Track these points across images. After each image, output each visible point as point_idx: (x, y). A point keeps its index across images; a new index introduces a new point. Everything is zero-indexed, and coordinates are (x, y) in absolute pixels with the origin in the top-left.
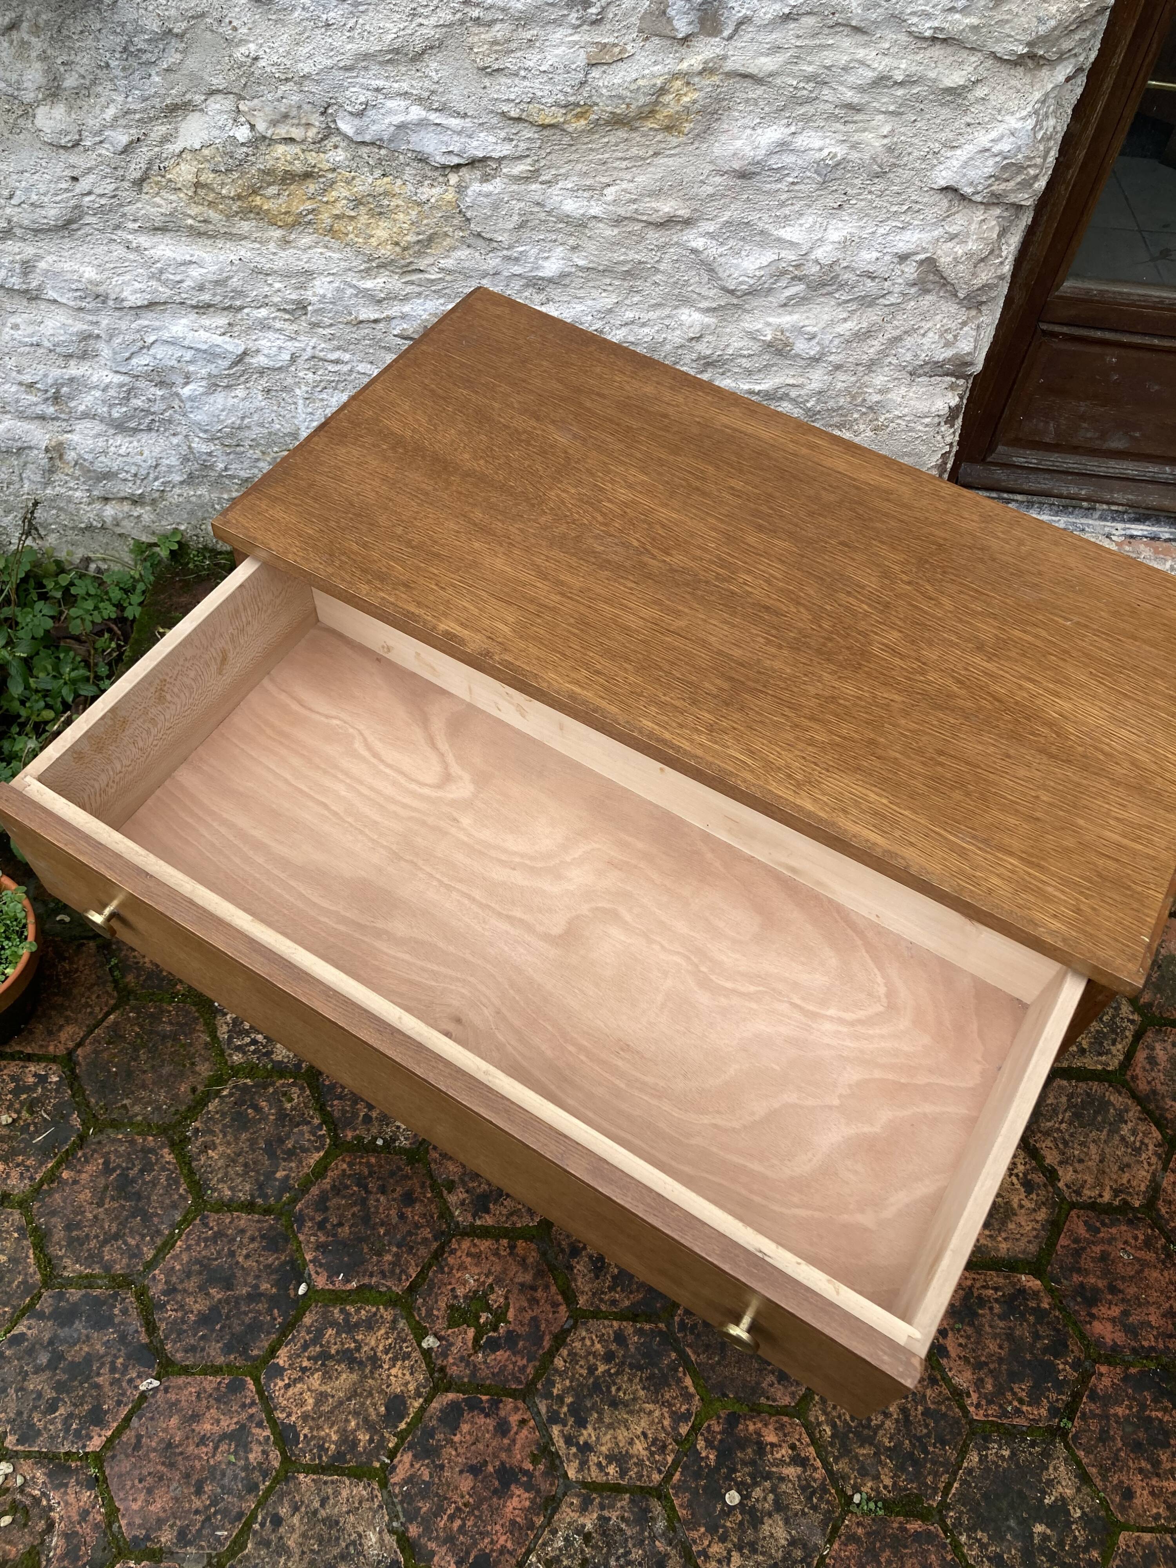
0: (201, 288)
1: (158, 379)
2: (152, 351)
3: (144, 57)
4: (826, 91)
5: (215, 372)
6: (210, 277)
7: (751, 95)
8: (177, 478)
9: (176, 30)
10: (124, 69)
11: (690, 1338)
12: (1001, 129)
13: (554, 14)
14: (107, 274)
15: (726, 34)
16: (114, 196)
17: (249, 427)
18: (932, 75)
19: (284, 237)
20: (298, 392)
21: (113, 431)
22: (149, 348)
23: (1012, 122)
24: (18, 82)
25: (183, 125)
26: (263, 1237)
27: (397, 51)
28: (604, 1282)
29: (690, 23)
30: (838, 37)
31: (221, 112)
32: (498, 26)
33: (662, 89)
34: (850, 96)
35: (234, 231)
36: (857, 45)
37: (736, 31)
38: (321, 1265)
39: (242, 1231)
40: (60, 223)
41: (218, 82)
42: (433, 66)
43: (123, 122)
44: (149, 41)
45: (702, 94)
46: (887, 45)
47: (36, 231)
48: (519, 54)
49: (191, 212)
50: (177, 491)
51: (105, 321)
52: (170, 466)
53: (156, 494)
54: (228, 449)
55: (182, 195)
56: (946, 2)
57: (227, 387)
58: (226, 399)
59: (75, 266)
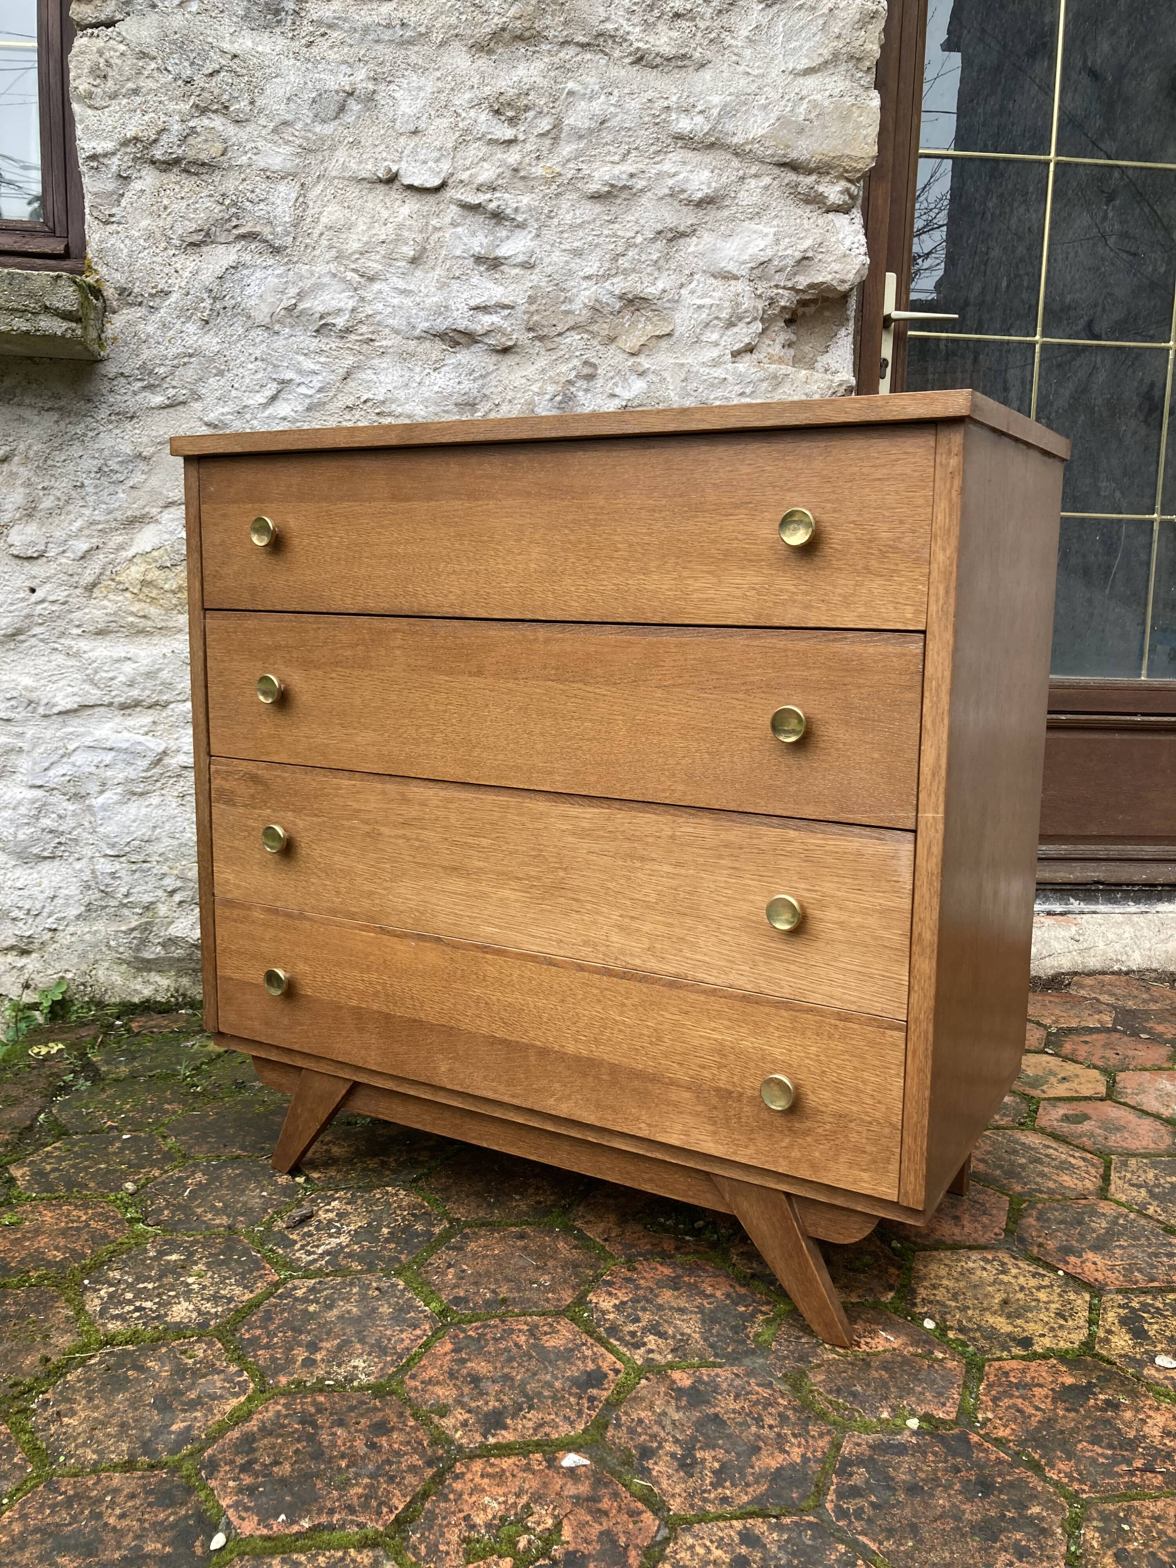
0: (131, 684)
1: (72, 790)
2: (72, 759)
3: (114, 478)
5: (133, 775)
6: (143, 669)
8: (73, 912)
9: (144, 455)
10: (96, 487)
11: (858, 1525)
14: (42, 682)
16: (63, 604)
17: (158, 839)
21: (14, 863)
22: (70, 755)
25: (139, 535)
26: (148, 1493)
28: (702, 1479)
31: (173, 520)
35: (171, 624)
38: (247, 1509)
39: (116, 1491)
40: (10, 631)
41: (173, 495)
43: (86, 532)
44: (120, 462)
49: (134, 609)
50: (71, 929)
51: (30, 732)
52: (67, 898)
53: (47, 936)
54: (134, 867)
55: (128, 595)
56: (738, 389)
57: (142, 794)
58: (139, 808)
59: (14, 677)
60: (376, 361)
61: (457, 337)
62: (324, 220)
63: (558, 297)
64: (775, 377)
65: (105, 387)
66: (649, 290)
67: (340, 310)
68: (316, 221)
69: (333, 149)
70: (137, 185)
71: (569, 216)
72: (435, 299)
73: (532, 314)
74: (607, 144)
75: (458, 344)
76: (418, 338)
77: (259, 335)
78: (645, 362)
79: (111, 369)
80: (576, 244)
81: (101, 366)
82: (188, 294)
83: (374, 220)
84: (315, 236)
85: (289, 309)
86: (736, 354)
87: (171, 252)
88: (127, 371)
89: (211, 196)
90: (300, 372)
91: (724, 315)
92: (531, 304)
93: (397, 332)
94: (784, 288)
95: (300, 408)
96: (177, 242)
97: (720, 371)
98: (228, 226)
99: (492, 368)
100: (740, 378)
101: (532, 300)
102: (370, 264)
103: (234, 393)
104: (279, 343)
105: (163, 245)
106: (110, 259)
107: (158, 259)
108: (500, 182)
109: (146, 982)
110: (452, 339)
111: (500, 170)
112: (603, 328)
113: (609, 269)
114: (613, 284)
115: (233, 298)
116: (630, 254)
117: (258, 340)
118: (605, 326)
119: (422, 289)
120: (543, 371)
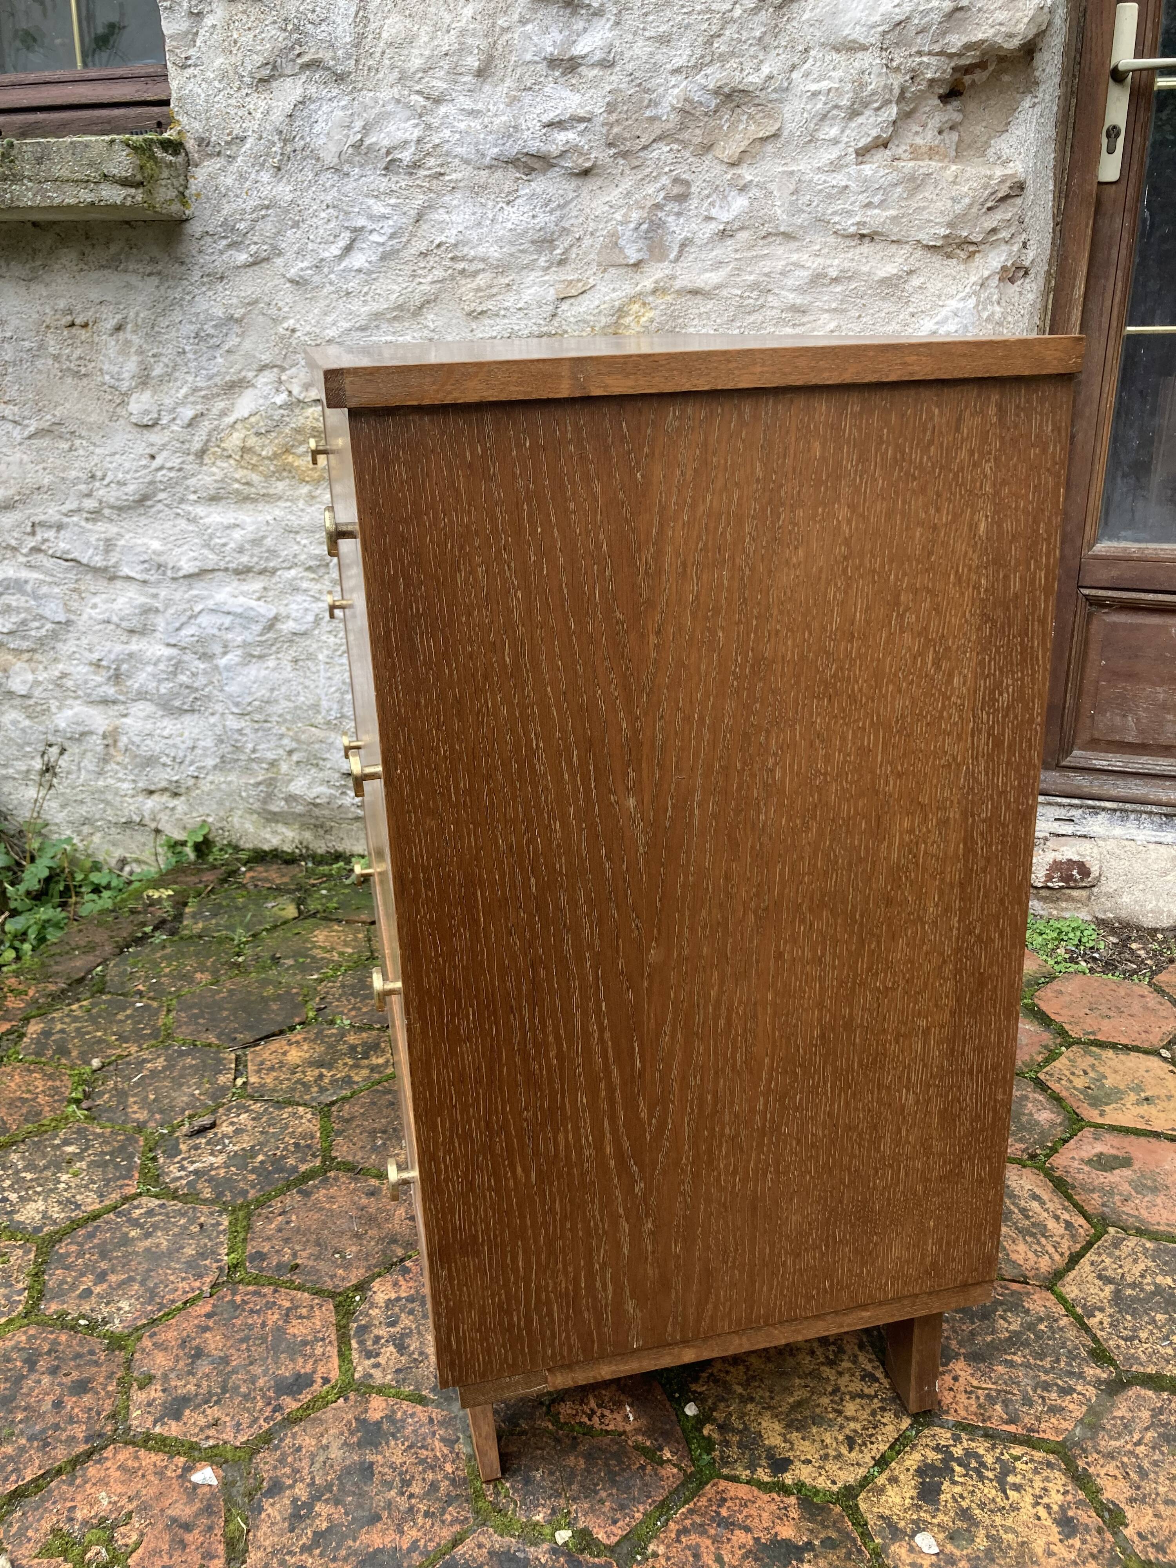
0: (241, 550)
1: (201, 650)
2: (199, 620)
3: (212, 342)
4: (770, 298)
5: (250, 639)
6: (250, 537)
7: (702, 310)
8: (210, 762)
9: (236, 316)
10: (195, 352)
12: (944, 312)
13: (526, 259)
14: (170, 546)
16: (180, 470)
17: (276, 701)
18: (865, 269)
19: (310, 492)
20: (321, 657)
21: (161, 713)
22: (196, 617)
23: (953, 304)
24: (118, 373)
25: (239, 401)
27: (400, 307)
28: (299, 1537)
29: (639, 250)
30: (772, 246)
31: (267, 384)
32: (481, 275)
33: (620, 309)
34: (792, 298)
35: (271, 491)
36: (791, 251)
37: (681, 252)
40: (137, 497)
41: (266, 358)
42: (430, 318)
43: (191, 399)
44: (215, 326)
45: (658, 313)
46: (818, 247)
47: (120, 509)
48: (499, 297)
49: (237, 476)
50: (210, 778)
51: (163, 593)
52: (205, 749)
53: (191, 782)
54: (256, 726)
55: (232, 462)
56: (863, 198)
57: (261, 657)
58: (259, 670)
59: (146, 540)
60: (447, 199)
61: (530, 162)
62: (385, 35)
63: (641, 101)
64: (912, 178)
65: (194, 247)
66: (750, 79)
67: (406, 142)
68: (378, 37)
70: (209, 21)
72: (504, 118)
73: (612, 126)
75: (534, 169)
76: (490, 167)
77: (328, 178)
78: (747, 174)
79: (195, 228)
80: (662, 30)
81: (187, 225)
82: (261, 138)
83: (436, 28)
84: (378, 55)
85: (357, 146)
86: (862, 153)
87: (244, 92)
88: (210, 229)
89: (275, 22)
90: (371, 217)
91: (845, 102)
92: (610, 112)
93: (467, 162)
94: (930, 53)
95: (373, 258)
96: (247, 80)
97: (840, 176)
98: (291, 56)
99: (572, 195)
100: (866, 184)
101: (611, 108)
102: (434, 83)
103: (310, 246)
104: (350, 186)
105: (237, 84)
106: (189, 107)
107: (233, 101)
109: (274, 832)
110: (526, 165)
112: (695, 135)
113: (702, 57)
114: (707, 76)
115: (302, 138)
116: (727, 33)
117: (328, 185)
118: (698, 132)
119: (491, 107)
120: (628, 194)
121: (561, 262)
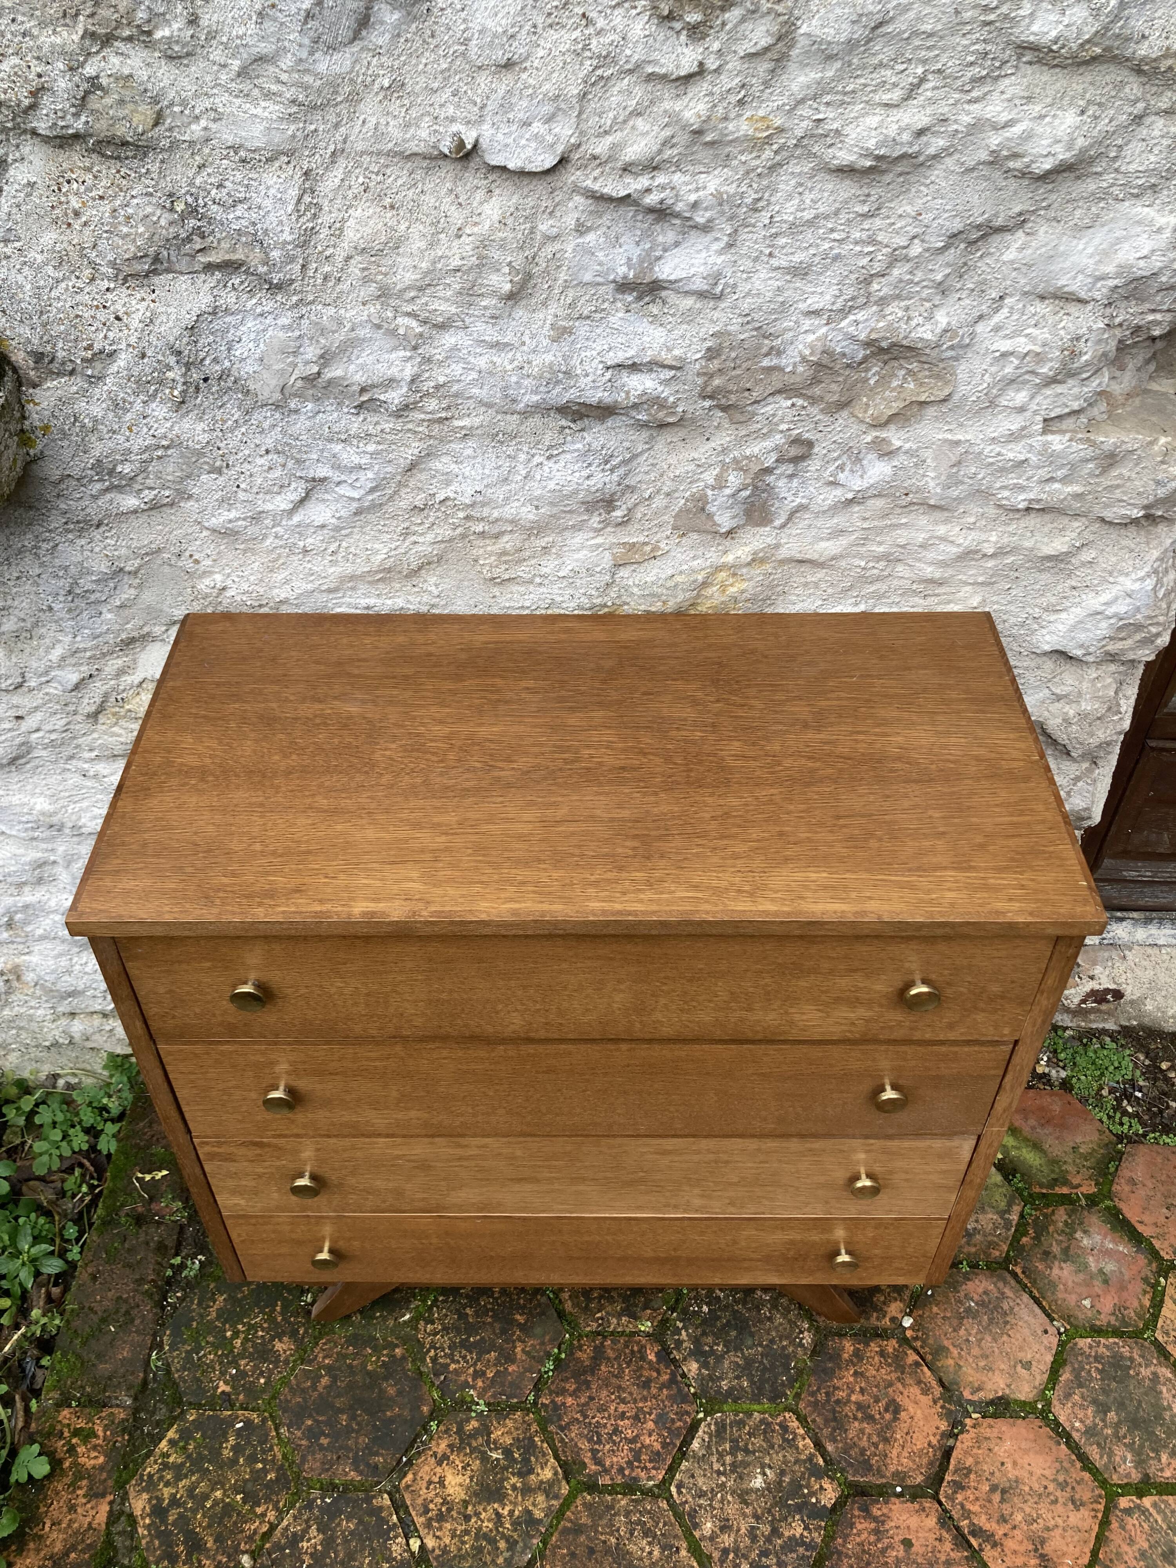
3: (93, 597)
4: (900, 568)
7: (810, 579)
9: (127, 569)
10: (70, 611)
12: (1115, 590)
13: (572, 520)
14: (61, 803)
15: (777, 523)
16: (67, 730)
18: (1028, 544)
23: (1128, 583)
25: (143, 655)
27: (389, 570)
29: (734, 517)
30: (913, 516)
32: (506, 538)
33: (704, 583)
34: (929, 571)
36: (936, 523)
37: (789, 519)
41: (180, 612)
42: (432, 581)
43: (71, 661)
44: (97, 581)
45: (752, 583)
46: (972, 520)
48: (533, 562)
56: (1043, 473)
59: (25, 798)
60: (455, 446)
62: (351, 234)
63: (759, 347)
65: (49, 492)
66: (919, 331)
67: (391, 380)
68: (338, 234)
69: (355, 99)
71: (791, 206)
72: (549, 358)
73: (711, 376)
74: (881, 65)
75: (589, 419)
76: (522, 414)
77: (264, 417)
78: (895, 437)
79: (48, 470)
80: (797, 258)
81: (34, 466)
82: (143, 356)
83: (437, 229)
84: (339, 260)
85: (311, 380)
86: (1051, 423)
88: (76, 472)
89: (149, 195)
90: (337, 467)
91: (1046, 368)
92: (710, 359)
93: (488, 405)
95: (343, 513)
96: (108, 271)
97: (1018, 447)
98: (187, 249)
99: (642, 447)
100: (1050, 457)
101: (712, 354)
102: (437, 304)
103: (241, 495)
104: (300, 424)
105: (88, 272)
107: (84, 298)
108: (668, 153)
111: (668, 132)
112: (830, 390)
113: (853, 299)
114: (857, 323)
115: (216, 360)
116: (896, 272)
117: (266, 425)
118: (834, 387)
119: (526, 338)
120: (725, 450)
121: (623, 523)
